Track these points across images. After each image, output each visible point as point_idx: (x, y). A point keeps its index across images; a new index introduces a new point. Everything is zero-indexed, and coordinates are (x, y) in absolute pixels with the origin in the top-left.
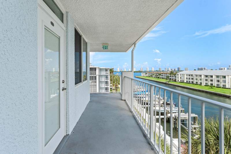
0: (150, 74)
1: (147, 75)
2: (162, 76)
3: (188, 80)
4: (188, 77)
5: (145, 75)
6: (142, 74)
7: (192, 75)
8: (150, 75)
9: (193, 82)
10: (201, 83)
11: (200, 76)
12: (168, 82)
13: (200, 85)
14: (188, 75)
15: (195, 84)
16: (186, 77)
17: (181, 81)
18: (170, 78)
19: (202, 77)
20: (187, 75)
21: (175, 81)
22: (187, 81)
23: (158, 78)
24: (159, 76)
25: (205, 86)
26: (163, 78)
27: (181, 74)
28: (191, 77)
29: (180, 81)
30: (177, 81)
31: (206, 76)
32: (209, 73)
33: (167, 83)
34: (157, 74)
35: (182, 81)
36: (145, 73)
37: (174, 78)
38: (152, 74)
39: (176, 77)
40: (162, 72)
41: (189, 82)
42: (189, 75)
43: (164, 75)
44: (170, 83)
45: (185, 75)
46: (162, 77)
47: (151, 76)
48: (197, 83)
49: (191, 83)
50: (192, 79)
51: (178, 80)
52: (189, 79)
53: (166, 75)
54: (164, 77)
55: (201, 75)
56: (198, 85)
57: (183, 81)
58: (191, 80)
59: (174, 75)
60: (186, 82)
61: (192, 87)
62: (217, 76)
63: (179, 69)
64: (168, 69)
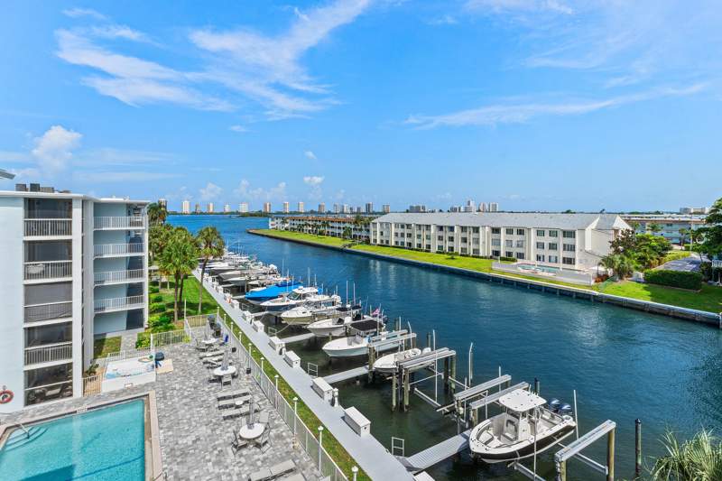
0: (295, 222)
1: (286, 225)
2: (332, 227)
3: (400, 240)
4: (400, 231)
5: (280, 226)
6: (271, 222)
7: (409, 226)
8: (296, 227)
9: (410, 244)
10: (429, 246)
11: (428, 227)
12: (350, 246)
13: (426, 251)
14: (400, 225)
15: (417, 250)
16: (393, 230)
17: (382, 241)
18: (353, 233)
19: (430, 230)
20: (396, 225)
21: (368, 242)
22: (397, 243)
23: (321, 233)
24: (322, 229)
25: (437, 252)
26: (334, 235)
27: (381, 224)
28: (406, 231)
29: (378, 242)
30: (372, 242)
31: (438, 226)
32: (446, 220)
33: (347, 248)
34: (318, 223)
35: (385, 243)
36: (280, 221)
37: (364, 233)
38: (301, 223)
39: (368, 231)
40: (331, 217)
41: (403, 243)
42: (402, 226)
43: (337, 225)
44: (354, 248)
45: (393, 226)
46: (330, 230)
47: (300, 229)
48: (419, 245)
49: (406, 246)
50: (409, 235)
51: (375, 241)
52: (402, 235)
53: (342, 226)
54: (337, 231)
55: (430, 226)
56: (422, 251)
57: (387, 242)
58: (406, 240)
59: (365, 226)
60: (393, 244)
62: (464, 229)
63: (368, 206)
64: (343, 207)
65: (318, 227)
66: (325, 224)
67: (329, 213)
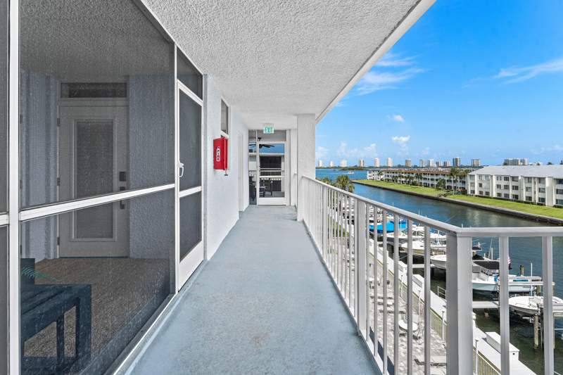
0: (389, 174)
1: (382, 177)
2: (425, 179)
3: (503, 192)
4: (503, 183)
5: (376, 177)
6: (368, 174)
7: (514, 179)
8: (390, 178)
9: (516, 197)
10: (543, 200)
11: (541, 180)
12: (445, 195)
13: (538, 204)
14: (503, 178)
15: (525, 203)
16: (495, 182)
17: (481, 192)
18: (447, 185)
19: (544, 183)
20: (499, 177)
21: (464, 192)
22: (499, 194)
23: (414, 184)
24: (415, 180)
25: (555, 206)
26: (426, 186)
27: (480, 176)
28: (511, 184)
29: (477, 193)
30: (469, 193)
31: (557, 179)
33: (443, 197)
34: (411, 175)
35: (484, 194)
36: (376, 173)
37: (459, 185)
38: (395, 175)
39: (464, 182)
40: (423, 170)
41: (507, 195)
42: (506, 179)
43: (430, 177)
44: (449, 198)
45: (494, 178)
46: (423, 181)
47: (394, 180)
48: (530, 198)
49: (511, 198)
50: (516, 188)
51: (473, 192)
52: (506, 187)
53: (435, 177)
54: (430, 182)
55: (544, 178)
56: (532, 203)
57: (487, 193)
58: (511, 192)
59: (460, 178)
60: (495, 195)
61: (517, 209)
63: (455, 161)
64: (429, 161)
65: (412, 178)
66: (419, 176)
67: (415, 167)
